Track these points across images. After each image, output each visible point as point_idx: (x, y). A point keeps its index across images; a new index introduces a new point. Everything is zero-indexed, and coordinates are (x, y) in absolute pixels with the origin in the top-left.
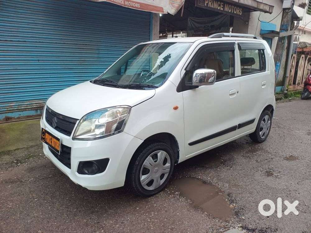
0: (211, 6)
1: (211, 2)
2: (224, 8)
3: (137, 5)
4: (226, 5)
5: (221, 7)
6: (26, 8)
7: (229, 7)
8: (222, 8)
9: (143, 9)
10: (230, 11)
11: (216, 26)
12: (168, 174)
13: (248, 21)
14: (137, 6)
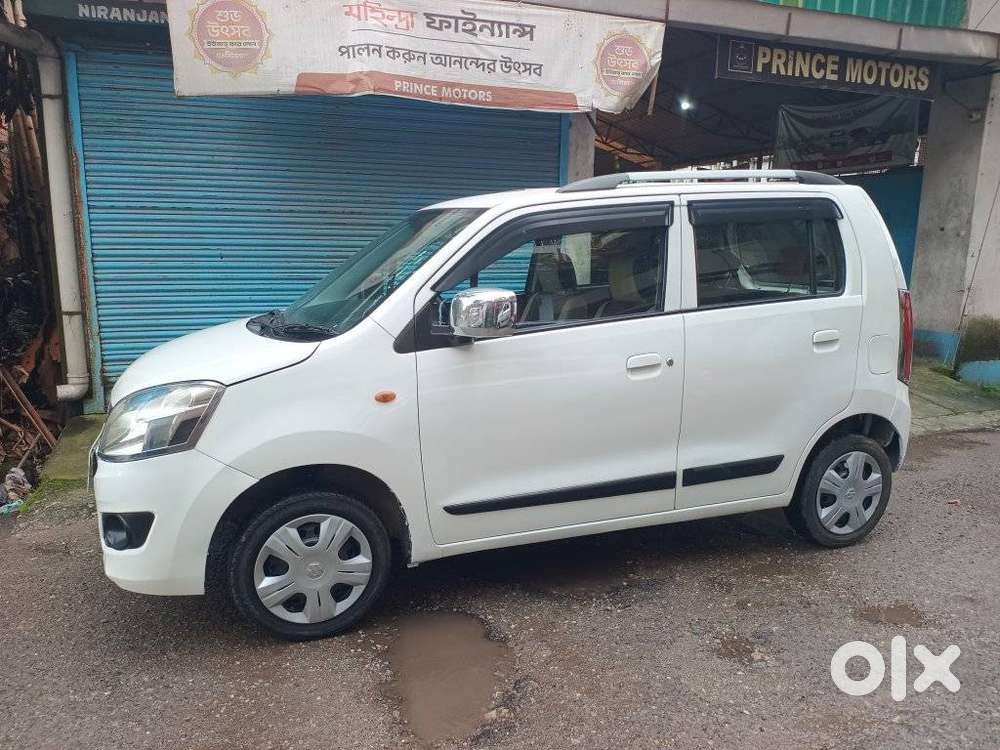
0: (783, 72)
1: (783, 59)
2: (841, 72)
3: (481, 95)
4: (850, 62)
5: (828, 72)
6: (193, 125)
7: (866, 67)
8: (833, 72)
9: (505, 105)
10: (870, 81)
11: (870, 131)
12: (363, 587)
13: (982, 110)
14: (481, 97)
